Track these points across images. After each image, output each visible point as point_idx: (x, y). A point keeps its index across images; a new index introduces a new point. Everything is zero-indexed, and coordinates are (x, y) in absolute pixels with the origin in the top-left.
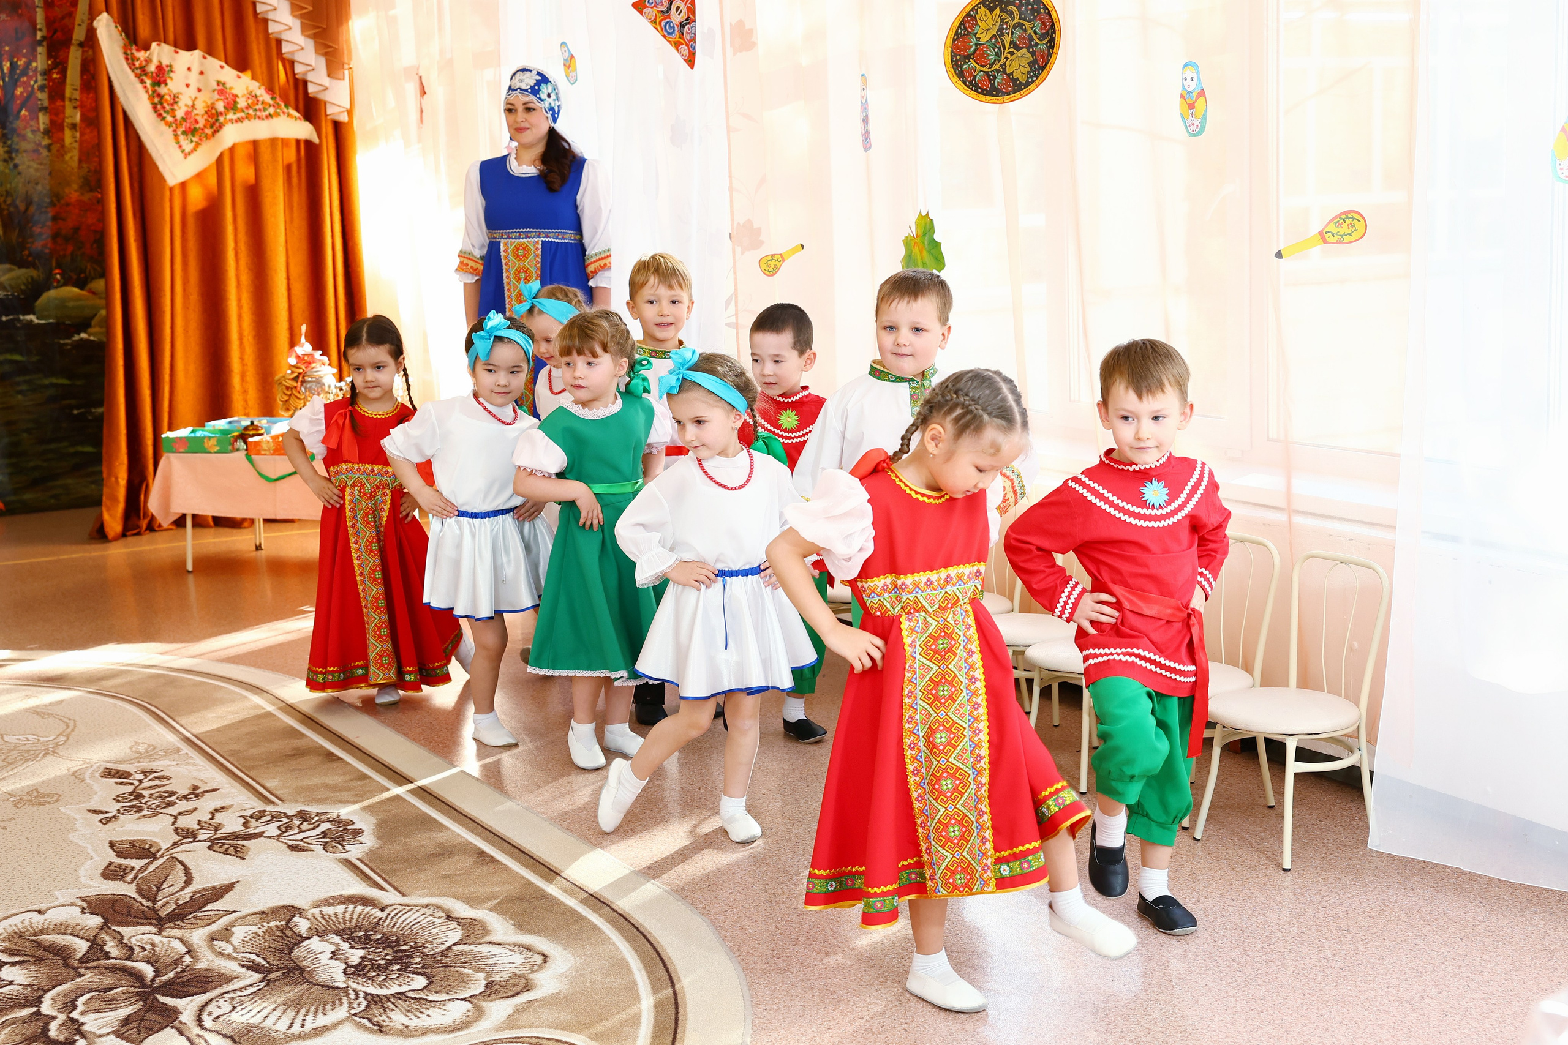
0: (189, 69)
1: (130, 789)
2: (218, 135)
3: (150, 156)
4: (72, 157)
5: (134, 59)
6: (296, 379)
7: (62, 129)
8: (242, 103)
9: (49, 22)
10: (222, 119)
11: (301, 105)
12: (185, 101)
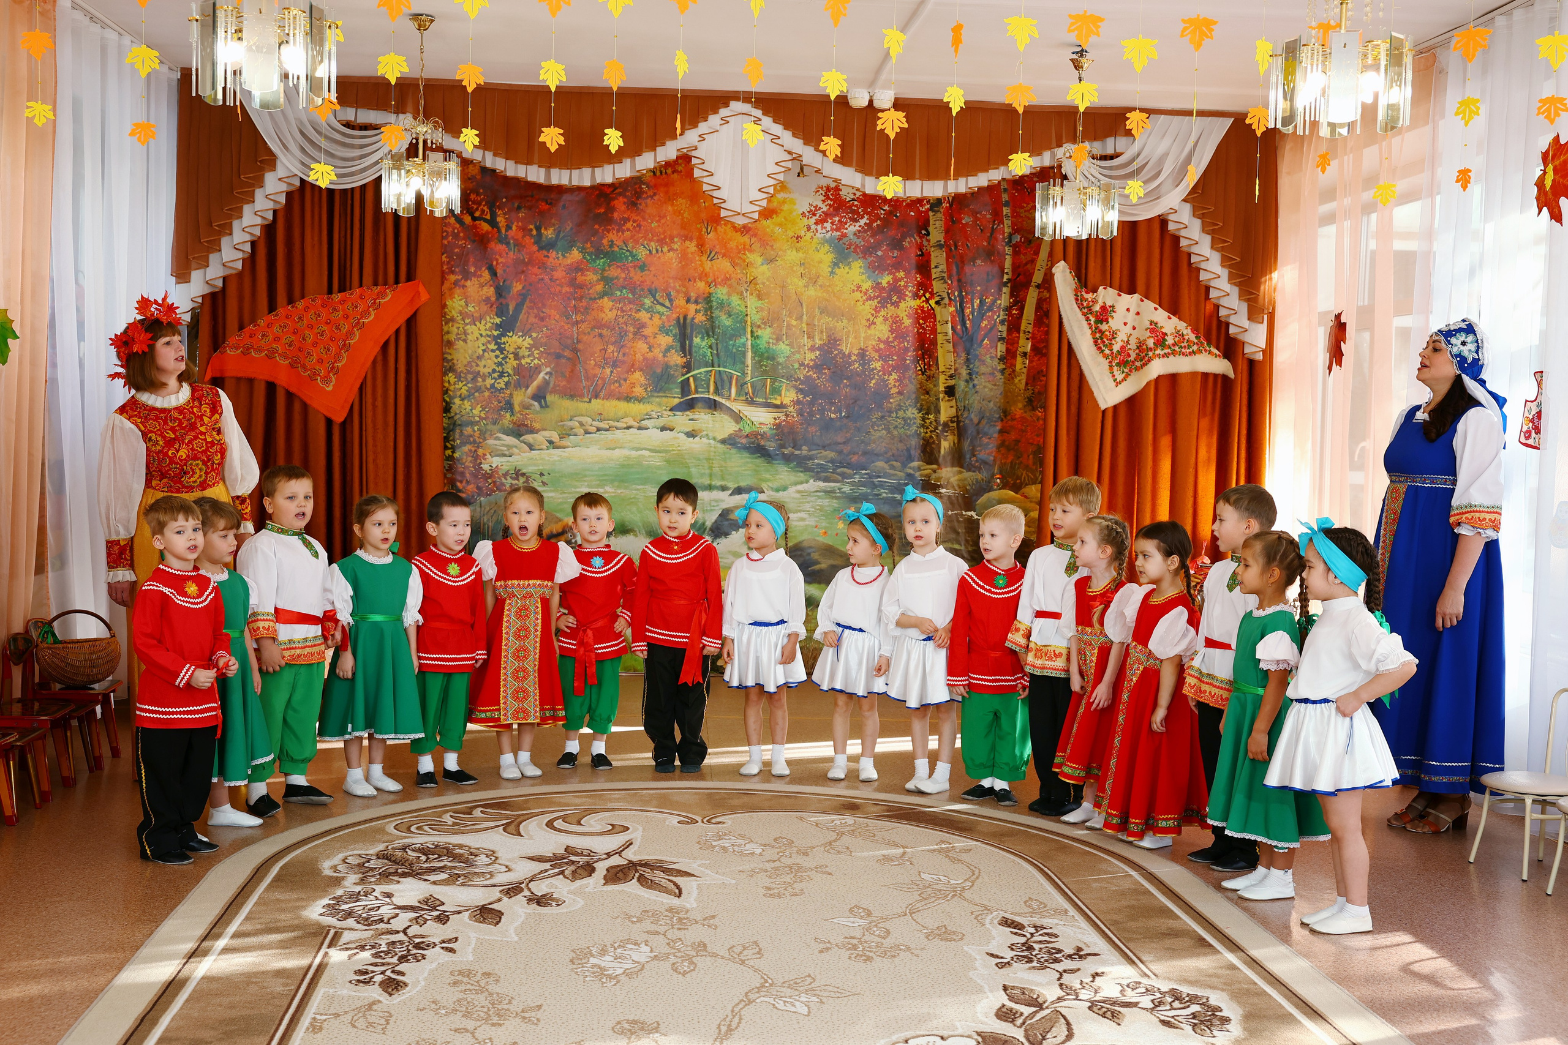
0: (1128, 310)
1: (1023, 940)
2: (1145, 368)
3: (1087, 383)
4: (1021, 381)
5: (1083, 299)
7: (1014, 357)
8: (1170, 340)
9: (1015, 267)
10: (1151, 354)
11: (1222, 345)
12: (1121, 337)
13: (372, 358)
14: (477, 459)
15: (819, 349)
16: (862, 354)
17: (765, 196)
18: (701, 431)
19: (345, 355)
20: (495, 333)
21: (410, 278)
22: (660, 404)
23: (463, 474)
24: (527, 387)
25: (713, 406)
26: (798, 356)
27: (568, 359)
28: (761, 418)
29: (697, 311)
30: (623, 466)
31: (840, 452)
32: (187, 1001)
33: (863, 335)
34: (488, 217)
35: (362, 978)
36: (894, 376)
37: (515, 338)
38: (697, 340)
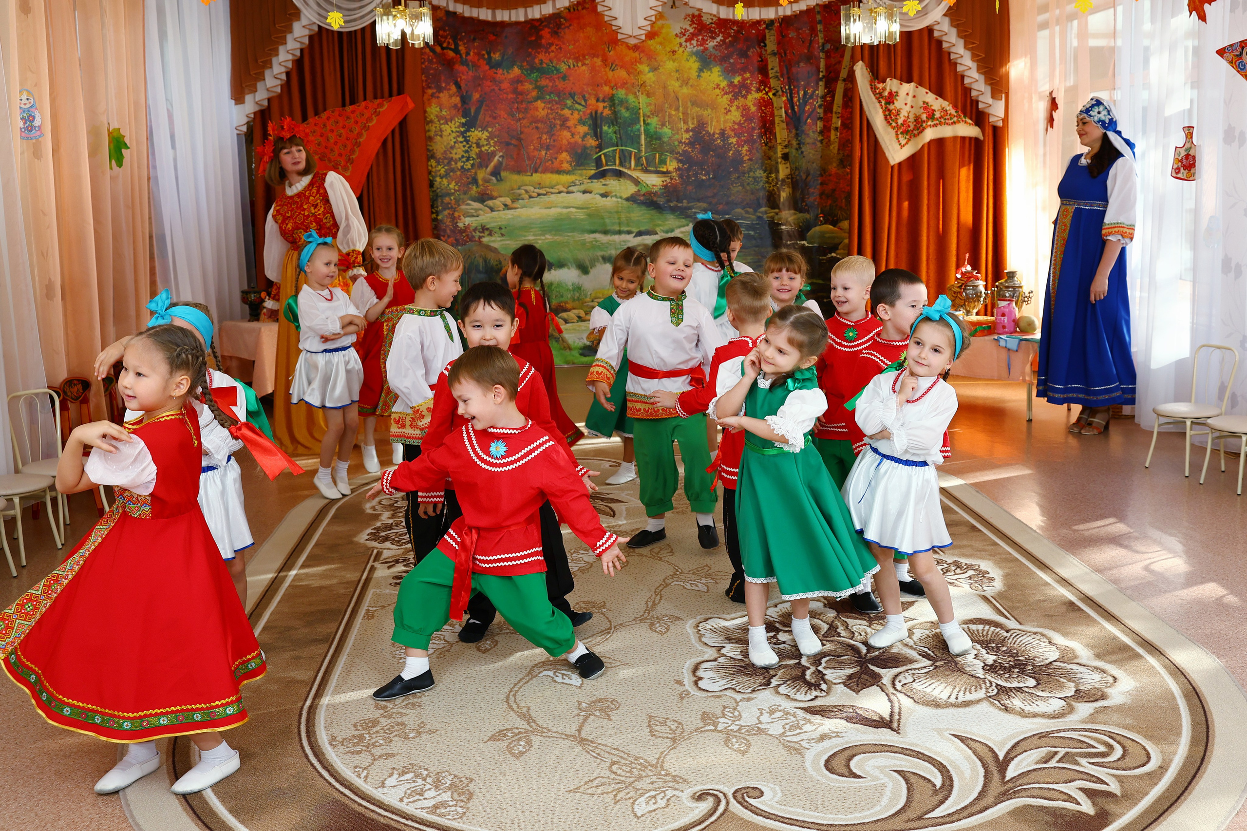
0: (907, 94)
2: (921, 135)
3: (881, 146)
4: (834, 147)
5: (876, 88)
6: (960, 287)
7: (829, 131)
8: (937, 115)
9: (827, 67)
10: (924, 125)
11: (974, 117)
12: (904, 113)
13: (376, 151)
14: (454, 220)
15: (692, 130)
16: (723, 133)
17: (649, 23)
18: (611, 192)
19: (357, 150)
20: (462, 130)
21: (400, 92)
22: (581, 175)
23: (445, 231)
24: (487, 167)
25: (619, 174)
26: (677, 136)
27: (515, 146)
28: (654, 181)
29: (604, 107)
30: (557, 220)
31: (710, 203)
32: (280, 602)
33: (722, 119)
34: (453, 47)
35: (398, 581)
36: (746, 148)
37: (476, 132)
38: (605, 128)
